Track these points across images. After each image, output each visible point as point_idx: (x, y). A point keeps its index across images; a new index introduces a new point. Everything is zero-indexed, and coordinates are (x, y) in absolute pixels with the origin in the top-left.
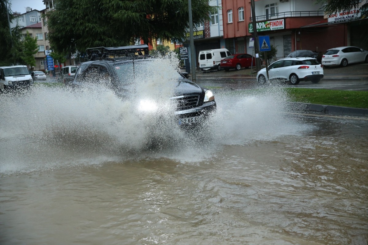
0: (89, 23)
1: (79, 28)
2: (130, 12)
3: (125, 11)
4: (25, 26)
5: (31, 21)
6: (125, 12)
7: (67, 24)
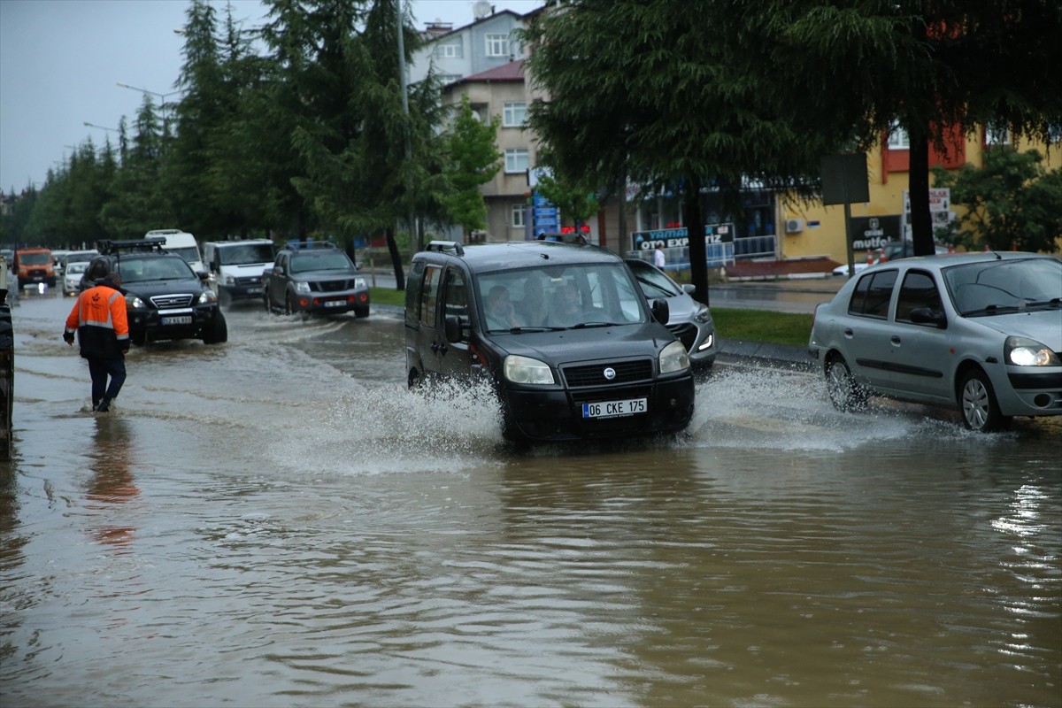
0: (690, 59)
1: (652, 80)
2: (854, 12)
3: (833, 9)
4: (466, 74)
5: (488, 54)
6: (834, 16)
7: (605, 67)
